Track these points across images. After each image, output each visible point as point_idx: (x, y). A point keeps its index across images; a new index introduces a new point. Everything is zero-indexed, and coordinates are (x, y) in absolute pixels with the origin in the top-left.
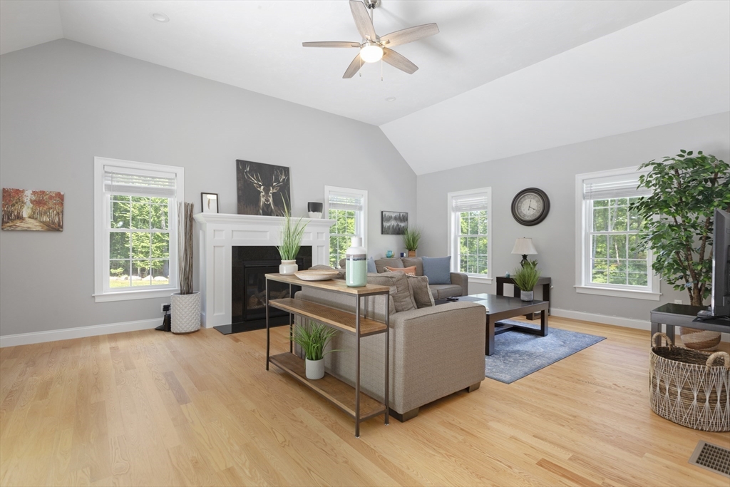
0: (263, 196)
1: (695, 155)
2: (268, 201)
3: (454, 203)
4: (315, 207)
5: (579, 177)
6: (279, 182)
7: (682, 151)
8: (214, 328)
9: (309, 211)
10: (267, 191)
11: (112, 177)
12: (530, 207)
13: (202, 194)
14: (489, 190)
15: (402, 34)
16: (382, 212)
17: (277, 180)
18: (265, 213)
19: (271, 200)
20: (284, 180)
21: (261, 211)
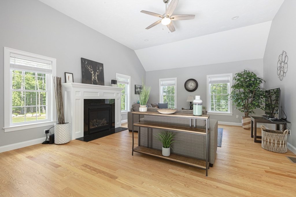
0: (93, 76)
1: (248, 72)
2: (95, 78)
3: (161, 83)
4: (114, 82)
5: (208, 76)
6: (100, 70)
7: (244, 70)
8: (76, 139)
9: (112, 84)
10: (95, 74)
11: (15, 60)
12: (191, 85)
13: (65, 73)
14: (176, 78)
15: (181, 16)
16: (135, 85)
17: (99, 69)
18: (94, 84)
19: (96, 78)
20: (101, 69)
21: (93, 83)
